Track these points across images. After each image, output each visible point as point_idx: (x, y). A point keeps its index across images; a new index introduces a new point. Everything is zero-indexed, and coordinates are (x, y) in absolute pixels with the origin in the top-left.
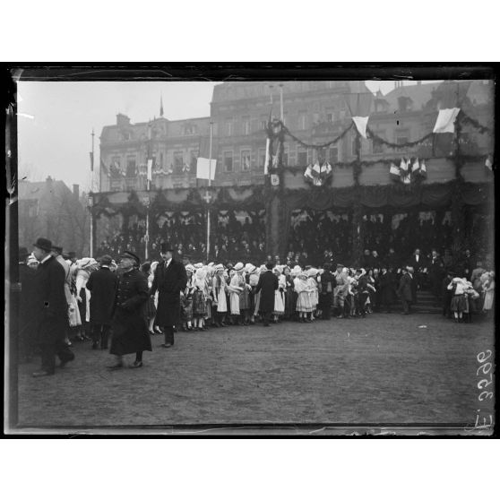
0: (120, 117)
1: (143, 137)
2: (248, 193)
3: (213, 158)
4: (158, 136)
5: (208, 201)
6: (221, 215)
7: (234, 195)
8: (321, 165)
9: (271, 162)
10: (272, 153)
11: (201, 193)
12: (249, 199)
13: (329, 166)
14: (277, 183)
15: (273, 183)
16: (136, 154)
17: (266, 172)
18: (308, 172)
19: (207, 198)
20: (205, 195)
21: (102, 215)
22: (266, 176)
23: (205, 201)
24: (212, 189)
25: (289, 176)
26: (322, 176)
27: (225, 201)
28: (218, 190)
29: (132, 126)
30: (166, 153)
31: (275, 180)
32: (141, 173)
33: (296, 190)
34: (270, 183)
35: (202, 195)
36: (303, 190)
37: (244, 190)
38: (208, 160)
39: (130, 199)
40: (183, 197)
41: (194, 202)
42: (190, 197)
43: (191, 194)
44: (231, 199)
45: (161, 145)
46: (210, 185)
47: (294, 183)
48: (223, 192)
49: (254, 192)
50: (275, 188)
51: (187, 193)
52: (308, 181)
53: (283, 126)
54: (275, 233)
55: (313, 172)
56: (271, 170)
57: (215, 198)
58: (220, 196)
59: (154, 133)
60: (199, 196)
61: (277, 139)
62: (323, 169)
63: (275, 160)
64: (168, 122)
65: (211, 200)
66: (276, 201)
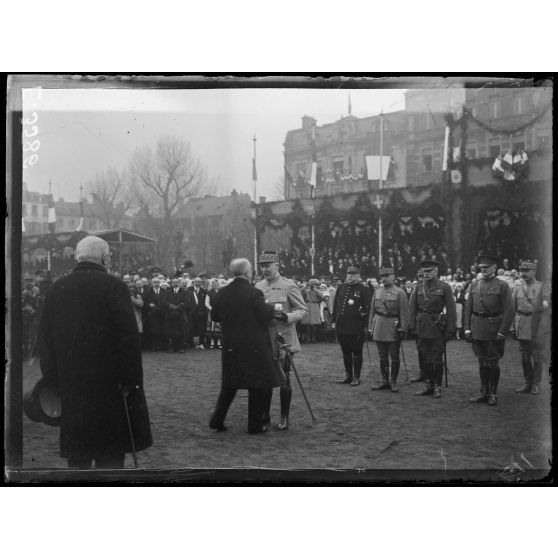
0: (305, 119)
1: (329, 140)
2: (426, 195)
3: (384, 155)
4: (345, 137)
5: (379, 207)
6: (403, 223)
7: (409, 198)
8: (514, 154)
9: (451, 154)
10: (452, 144)
11: (371, 197)
12: (427, 201)
13: (525, 155)
14: (459, 180)
15: (454, 181)
17: (445, 167)
18: (497, 164)
19: (378, 203)
20: (375, 200)
21: (267, 228)
22: (444, 172)
23: (375, 207)
24: (383, 192)
25: (473, 171)
26: (515, 168)
27: (399, 206)
28: (391, 193)
29: (318, 128)
30: (356, 155)
31: (456, 177)
32: (328, 180)
33: (482, 188)
34: (450, 180)
35: (371, 199)
36: (490, 186)
37: (421, 191)
38: (378, 158)
39: (294, 208)
40: (350, 204)
41: (364, 208)
42: (358, 203)
43: (360, 199)
44: (405, 203)
45: (349, 147)
46: (381, 187)
47: (479, 179)
48: (396, 194)
49: (433, 192)
50: (458, 187)
51: (355, 198)
52: (498, 175)
54: (458, 240)
55: (504, 164)
56: (452, 165)
57: (387, 202)
58: (393, 199)
59: (342, 134)
60: (369, 201)
61: (459, 126)
62: (517, 159)
63: (457, 152)
64: (356, 120)
65: (382, 205)
66: (459, 202)
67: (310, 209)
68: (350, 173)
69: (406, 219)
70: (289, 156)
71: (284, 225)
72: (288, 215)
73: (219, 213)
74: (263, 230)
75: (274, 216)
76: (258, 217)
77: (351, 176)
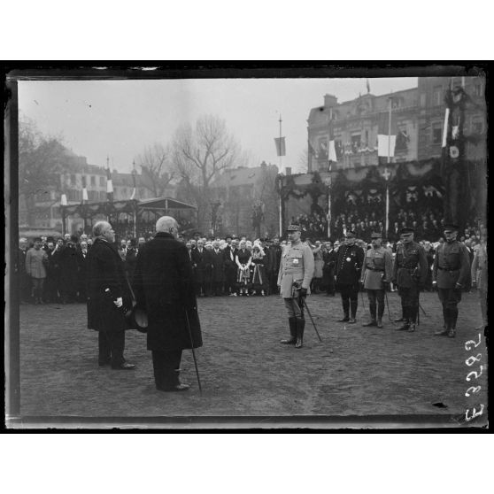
0: (327, 97)
1: (348, 116)
2: (428, 168)
3: (392, 134)
4: (363, 113)
5: (387, 179)
6: (410, 192)
7: (413, 171)
9: (450, 133)
10: (451, 124)
11: (380, 170)
12: (428, 174)
14: (457, 155)
15: (452, 156)
16: (342, 133)
17: (444, 144)
19: (386, 175)
20: (384, 172)
21: (291, 198)
22: (444, 148)
23: (383, 179)
24: (391, 165)
25: (469, 147)
27: (404, 178)
28: (397, 167)
29: (339, 105)
30: (372, 129)
32: (347, 152)
34: (449, 156)
35: (380, 172)
37: (423, 165)
38: (387, 137)
39: (313, 180)
40: (362, 175)
41: (374, 180)
42: (369, 175)
43: (370, 171)
44: (410, 175)
45: (366, 123)
46: (389, 162)
48: (402, 167)
49: (434, 166)
50: (455, 161)
51: (366, 171)
53: (464, 93)
56: (450, 142)
57: (394, 174)
58: (399, 172)
59: (360, 110)
60: (378, 173)
61: (458, 108)
63: (455, 130)
64: (374, 98)
65: (390, 177)
66: (456, 174)
67: (327, 180)
68: (367, 145)
69: (412, 189)
70: (312, 132)
71: (306, 194)
72: (308, 186)
73: (250, 182)
74: (287, 199)
75: (296, 187)
76: (283, 187)
77: (367, 148)
